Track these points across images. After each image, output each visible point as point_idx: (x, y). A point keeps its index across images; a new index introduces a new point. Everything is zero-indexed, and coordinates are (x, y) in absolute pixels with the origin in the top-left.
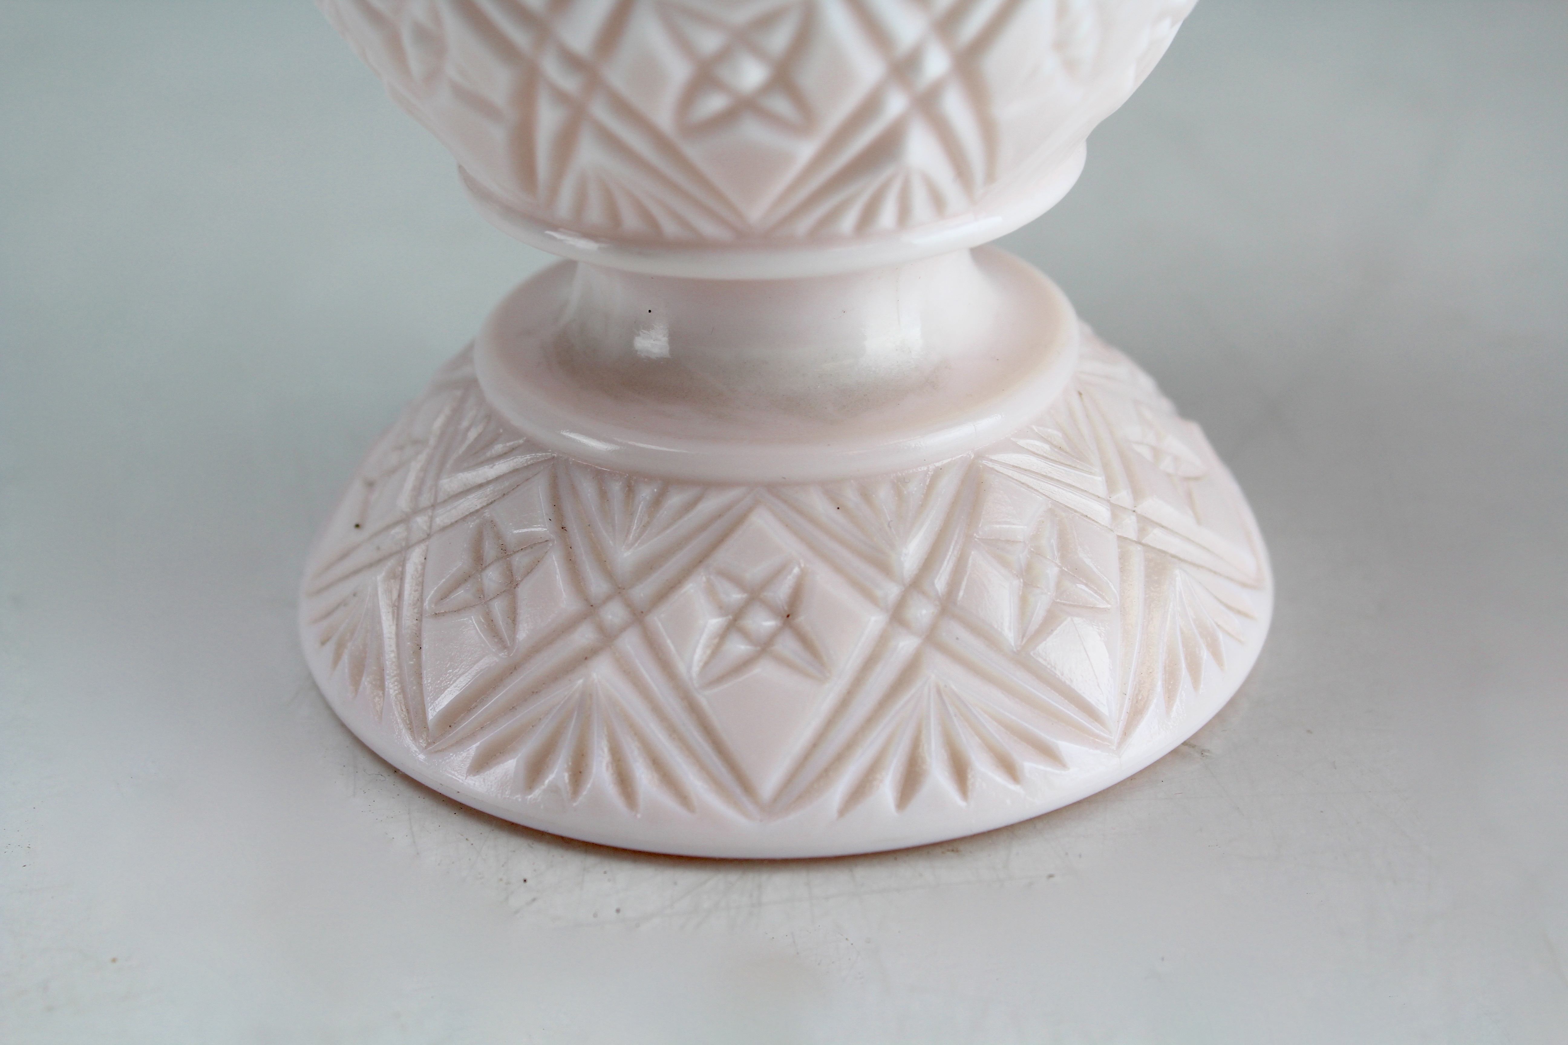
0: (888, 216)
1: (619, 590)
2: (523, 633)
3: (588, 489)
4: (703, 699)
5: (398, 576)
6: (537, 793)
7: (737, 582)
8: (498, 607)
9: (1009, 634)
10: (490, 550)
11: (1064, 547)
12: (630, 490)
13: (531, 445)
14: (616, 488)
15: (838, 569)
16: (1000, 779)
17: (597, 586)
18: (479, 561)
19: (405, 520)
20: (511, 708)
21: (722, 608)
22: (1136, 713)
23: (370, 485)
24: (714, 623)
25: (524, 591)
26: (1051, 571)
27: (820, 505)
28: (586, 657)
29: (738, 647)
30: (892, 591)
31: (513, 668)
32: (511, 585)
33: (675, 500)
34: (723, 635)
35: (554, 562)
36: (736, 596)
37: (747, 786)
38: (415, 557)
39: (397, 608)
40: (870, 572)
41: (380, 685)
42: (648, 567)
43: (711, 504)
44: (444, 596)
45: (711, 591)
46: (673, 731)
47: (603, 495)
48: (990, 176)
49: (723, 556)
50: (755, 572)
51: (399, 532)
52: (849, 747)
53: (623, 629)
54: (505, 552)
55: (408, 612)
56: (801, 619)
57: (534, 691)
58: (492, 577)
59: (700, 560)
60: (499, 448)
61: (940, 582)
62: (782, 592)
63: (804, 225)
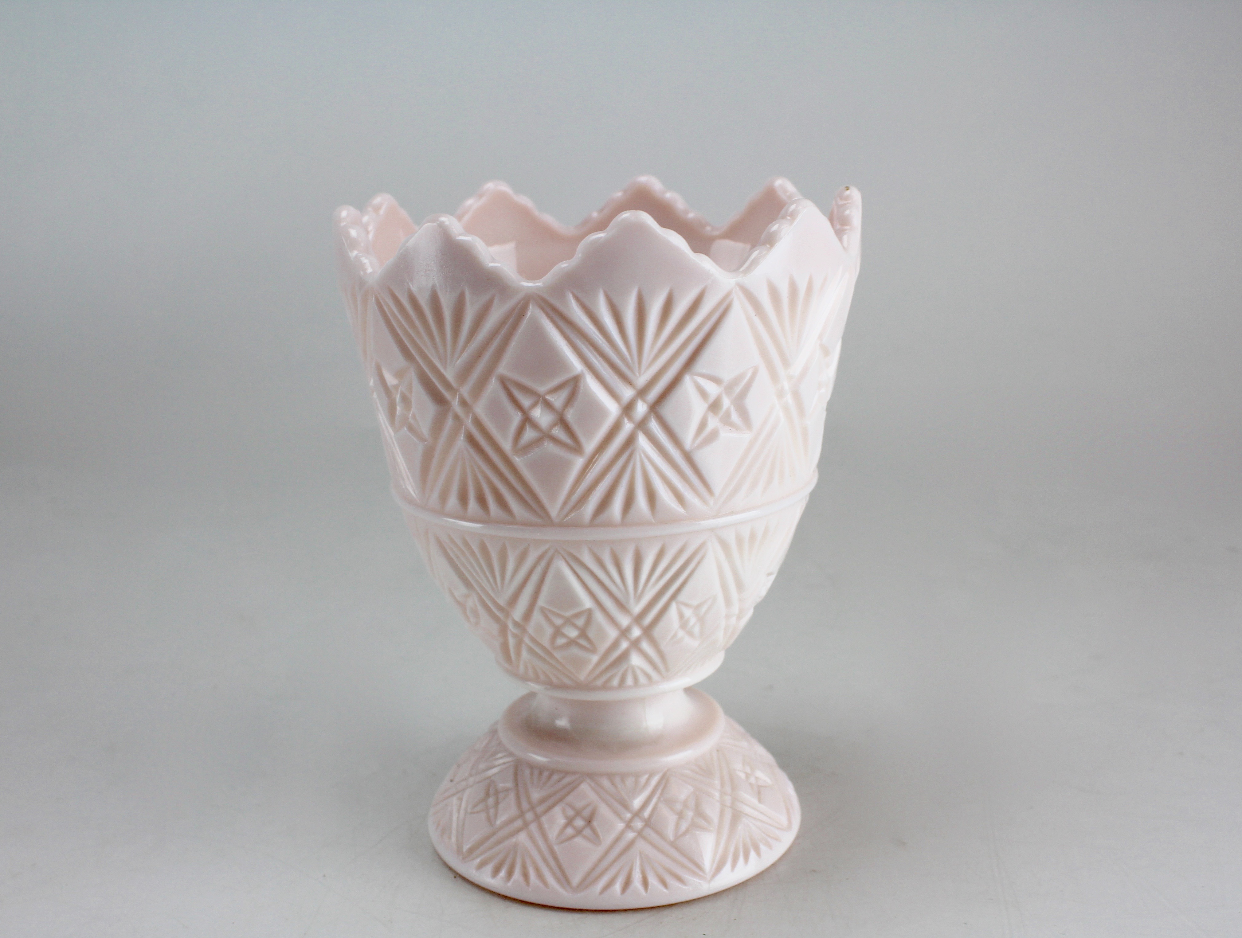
0: (630, 681)
1: (532, 808)
2: (498, 822)
3: (527, 772)
4: (556, 848)
5: (461, 799)
6: (510, 884)
7: (573, 808)
8: (492, 811)
9: (670, 835)
10: (492, 791)
11: (698, 805)
12: (541, 773)
13: (511, 754)
14: (536, 772)
15: (610, 806)
16: (660, 887)
17: (525, 805)
18: (487, 795)
19: (466, 779)
20: (491, 848)
21: (566, 817)
22: (719, 868)
23: (459, 766)
24: (562, 821)
25: (501, 806)
26: (690, 814)
27: (606, 782)
28: (518, 831)
29: (570, 831)
30: (628, 816)
31: (494, 834)
32: (497, 803)
33: (556, 777)
34: (565, 826)
35: (512, 796)
36: (571, 813)
37: (568, 882)
38: (468, 792)
39: (459, 810)
40: (619, 807)
41: (450, 838)
42: (543, 801)
43: (567, 780)
44: (475, 806)
45: (564, 811)
46: (545, 860)
47: (532, 774)
48: (667, 669)
49: (570, 798)
50: (579, 805)
51: (464, 783)
52: (606, 870)
53: (532, 822)
54: (497, 793)
55: (462, 812)
56: (595, 823)
57: (499, 842)
58: (491, 801)
59: (561, 800)
60: (499, 755)
61: (646, 814)
62: (586, 813)
63: (599, 682)
